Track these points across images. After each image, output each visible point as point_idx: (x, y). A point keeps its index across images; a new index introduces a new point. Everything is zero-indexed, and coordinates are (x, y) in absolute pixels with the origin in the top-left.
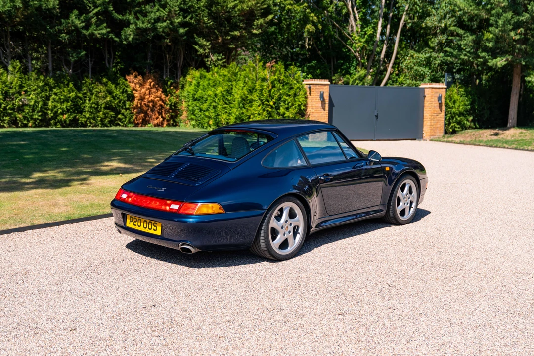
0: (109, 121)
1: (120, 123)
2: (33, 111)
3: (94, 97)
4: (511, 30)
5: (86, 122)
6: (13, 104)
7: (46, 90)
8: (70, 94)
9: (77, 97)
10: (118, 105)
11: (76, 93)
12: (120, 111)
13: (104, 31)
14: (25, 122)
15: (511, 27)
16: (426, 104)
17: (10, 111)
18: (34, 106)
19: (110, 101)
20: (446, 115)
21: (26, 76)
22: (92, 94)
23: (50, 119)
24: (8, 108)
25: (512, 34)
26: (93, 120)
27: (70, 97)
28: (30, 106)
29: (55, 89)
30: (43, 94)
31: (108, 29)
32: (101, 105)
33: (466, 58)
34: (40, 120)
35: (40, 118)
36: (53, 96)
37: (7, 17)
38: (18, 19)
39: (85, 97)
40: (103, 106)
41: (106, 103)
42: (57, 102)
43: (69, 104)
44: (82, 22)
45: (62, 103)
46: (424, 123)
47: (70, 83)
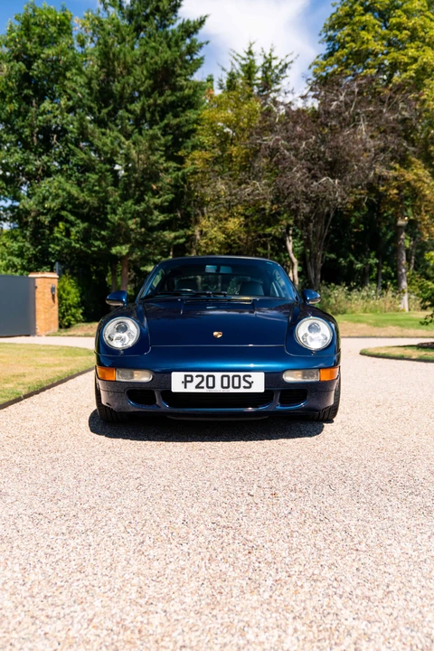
4: (130, 219)
15: (129, 216)
16: (38, 295)
20: (59, 307)
25: (130, 222)
33: (78, 246)
46: (37, 317)
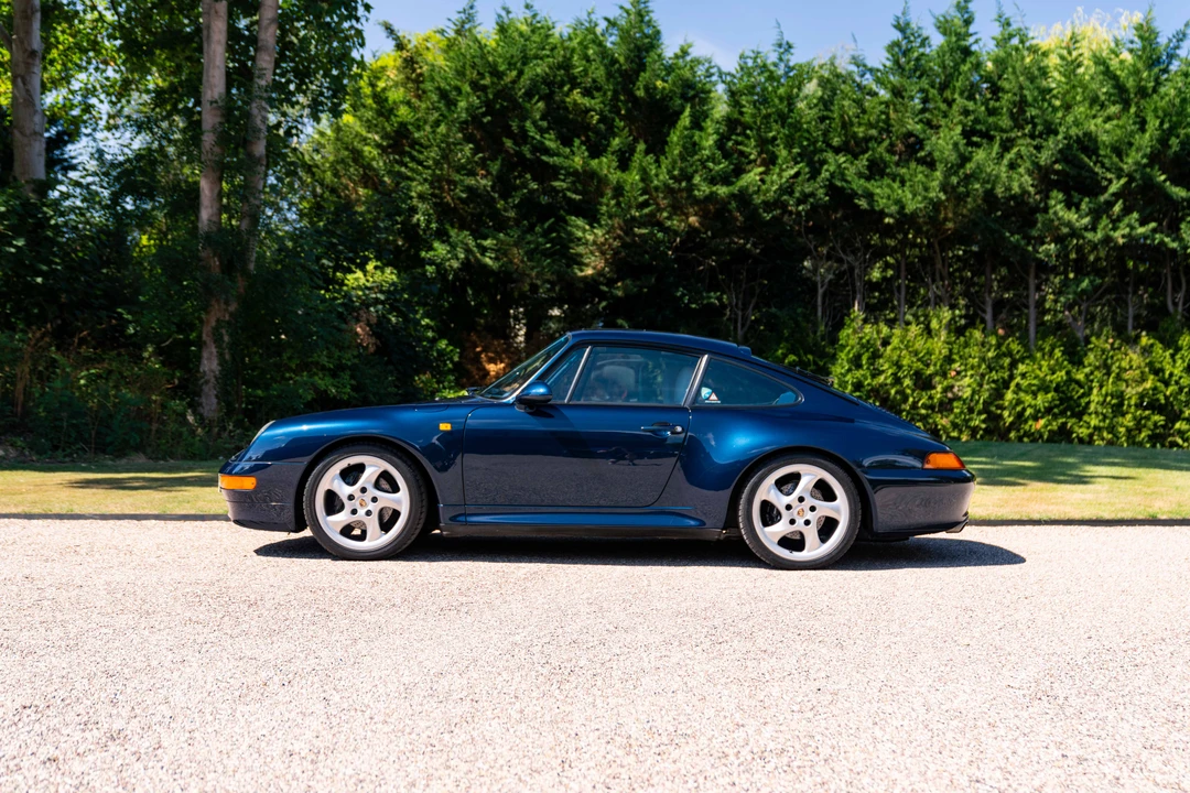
0: (1149, 436)
1: (1180, 441)
2: (971, 410)
3: (1111, 380)
5: (1091, 436)
6: (931, 398)
7: (1002, 367)
8: (1053, 373)
9: (1070, 380)
10: (1175, 398)
11: (1068, 373)
12: (1181, 412)
13: (1141, 230)
14: (955, 434)
17: (923, 411)
18: (971, 400)
19: (1155, 389)
21: (962, 339)
22: (1108, 374)
23: (1009, 430)
24: (920, 404)
26: (1109, 433)
27: (1051, 381)
28: (964, 401)
29: (1023, 363)
30: (994, 375)
31: (1153, 225)
32: (1130, 398)
34: (985, 430)
35: (983, 426)
36: (1018, 379)
37: (925, 223)
38: (950, 225)
39: (1092, 381)
40: (1133, 402)
41: (1142, 396)
42: (1026, 392)
43: (1049, 396)
44: (1087, 215)
45: (1035, 394)
47: (1057, 351)
